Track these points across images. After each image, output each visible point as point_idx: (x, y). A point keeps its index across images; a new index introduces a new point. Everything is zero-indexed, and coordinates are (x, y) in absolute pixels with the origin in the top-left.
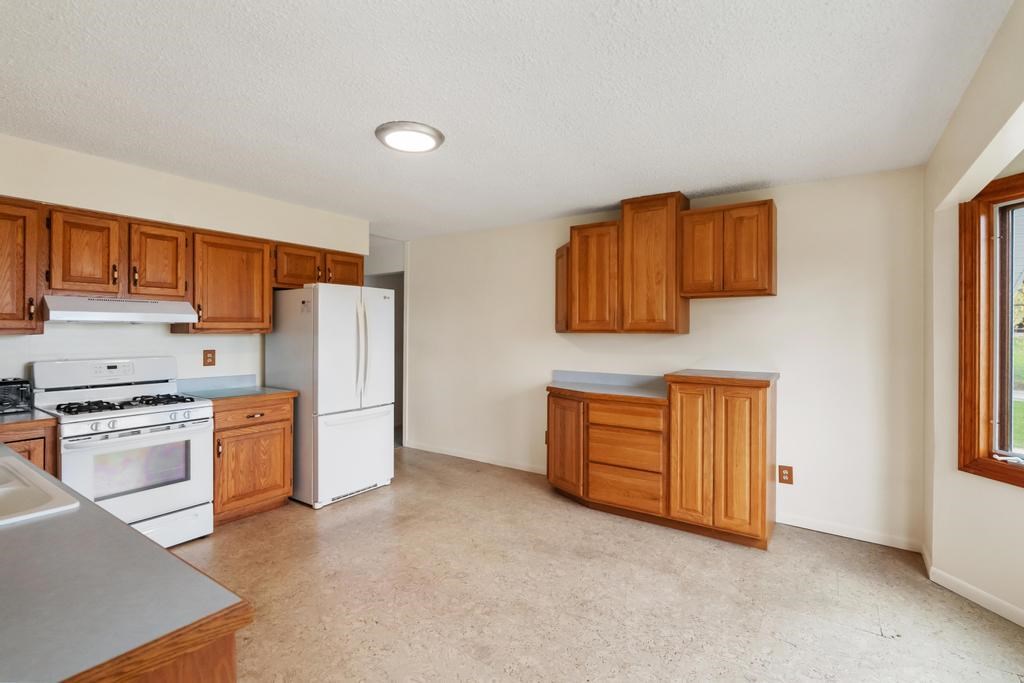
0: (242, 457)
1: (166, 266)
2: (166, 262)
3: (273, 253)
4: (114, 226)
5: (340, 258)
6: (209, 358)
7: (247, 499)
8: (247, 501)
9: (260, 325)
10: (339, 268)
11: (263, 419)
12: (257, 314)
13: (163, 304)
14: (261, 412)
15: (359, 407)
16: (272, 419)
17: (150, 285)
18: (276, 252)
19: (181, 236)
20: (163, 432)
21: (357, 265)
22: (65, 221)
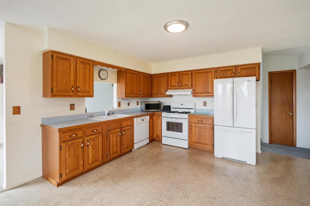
2: (187, 80)
4: (178, 74)
5: (245, 67)
6: (205, 104)
8: (198, 145)
9: (211, 94)
10: (244, 71)
11: (202, 122)
12: (210, 91)
13: (186, 90)
14: (202, 120)
15: (232, 126)
16: (206, 123)
17: (184, 86)
18: (217, 71)
19: (190, 73)
20: (177, 120)
21: (255, 67)
22: (171, 75)
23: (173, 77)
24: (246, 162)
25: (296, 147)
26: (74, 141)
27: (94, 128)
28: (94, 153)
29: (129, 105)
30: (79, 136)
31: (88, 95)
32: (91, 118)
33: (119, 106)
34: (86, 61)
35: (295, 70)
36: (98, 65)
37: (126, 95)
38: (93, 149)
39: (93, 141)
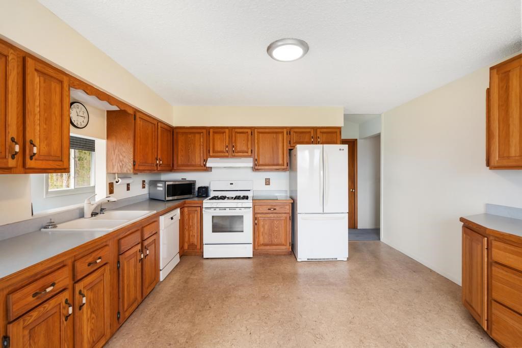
0: (266, 227)
1: (244, 144)
2: (244, 142)
3: (288, 133)
4: (227, 131)
5: (325, 130)
6: (268, 182)
7: (269, 247)
8: (268, 247)
9: (283, 167)
10: (325, 135)
11: (275, 211)
12: (281, 162)
13: (243, 159)
14: (275, 208)
15: (322, 212)
16: (280, 212)
17: (238, 152)
18: (290, 132)
19: (249, 131)
20: (233, 211)
21: (336, 132)
22: (213, 132)
23: (217, 136)
24: (336, 259)
25: (357, 228)
26: (46, 305)
27: (94, 255)
28: (93, 320)
29: (128, 189)
30: (59, 286)
31: (58, 167)
32: (50, 230)
33: (111, 192)
34: (51, 72)
35: (357, 140)
36: (79, 88)
37: (136, 166)
38: (92, 312)
39: (92, 288)
